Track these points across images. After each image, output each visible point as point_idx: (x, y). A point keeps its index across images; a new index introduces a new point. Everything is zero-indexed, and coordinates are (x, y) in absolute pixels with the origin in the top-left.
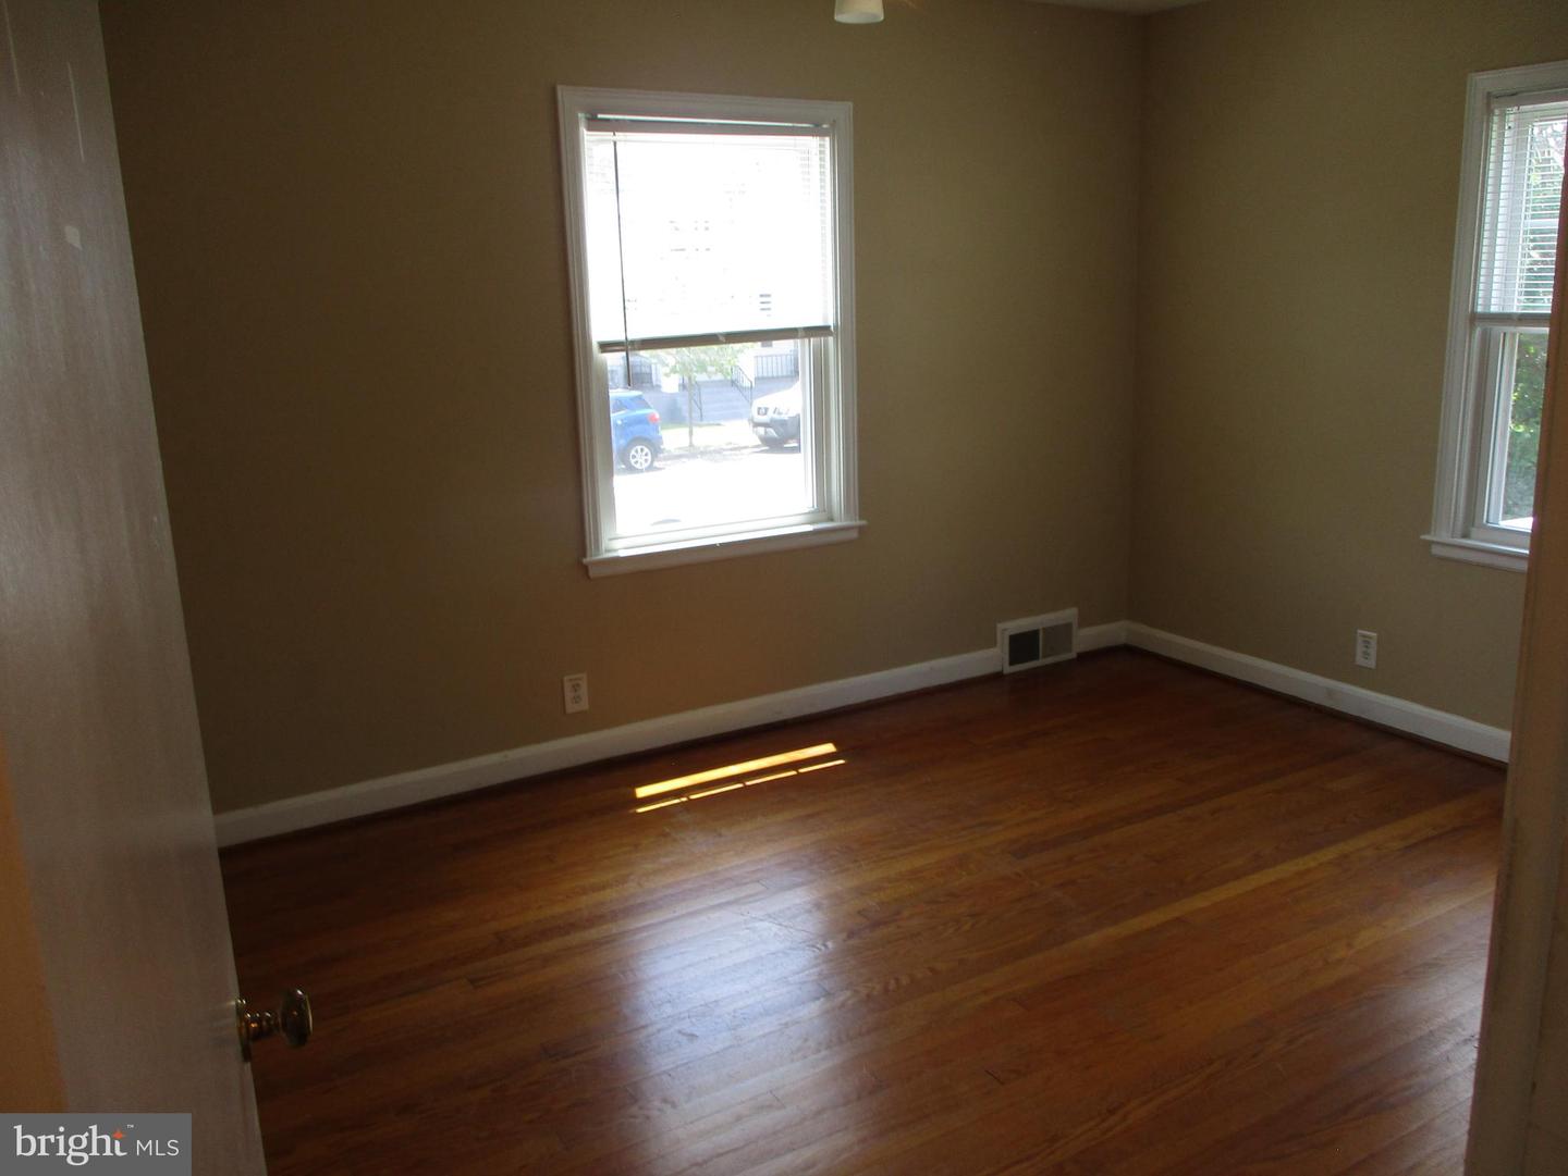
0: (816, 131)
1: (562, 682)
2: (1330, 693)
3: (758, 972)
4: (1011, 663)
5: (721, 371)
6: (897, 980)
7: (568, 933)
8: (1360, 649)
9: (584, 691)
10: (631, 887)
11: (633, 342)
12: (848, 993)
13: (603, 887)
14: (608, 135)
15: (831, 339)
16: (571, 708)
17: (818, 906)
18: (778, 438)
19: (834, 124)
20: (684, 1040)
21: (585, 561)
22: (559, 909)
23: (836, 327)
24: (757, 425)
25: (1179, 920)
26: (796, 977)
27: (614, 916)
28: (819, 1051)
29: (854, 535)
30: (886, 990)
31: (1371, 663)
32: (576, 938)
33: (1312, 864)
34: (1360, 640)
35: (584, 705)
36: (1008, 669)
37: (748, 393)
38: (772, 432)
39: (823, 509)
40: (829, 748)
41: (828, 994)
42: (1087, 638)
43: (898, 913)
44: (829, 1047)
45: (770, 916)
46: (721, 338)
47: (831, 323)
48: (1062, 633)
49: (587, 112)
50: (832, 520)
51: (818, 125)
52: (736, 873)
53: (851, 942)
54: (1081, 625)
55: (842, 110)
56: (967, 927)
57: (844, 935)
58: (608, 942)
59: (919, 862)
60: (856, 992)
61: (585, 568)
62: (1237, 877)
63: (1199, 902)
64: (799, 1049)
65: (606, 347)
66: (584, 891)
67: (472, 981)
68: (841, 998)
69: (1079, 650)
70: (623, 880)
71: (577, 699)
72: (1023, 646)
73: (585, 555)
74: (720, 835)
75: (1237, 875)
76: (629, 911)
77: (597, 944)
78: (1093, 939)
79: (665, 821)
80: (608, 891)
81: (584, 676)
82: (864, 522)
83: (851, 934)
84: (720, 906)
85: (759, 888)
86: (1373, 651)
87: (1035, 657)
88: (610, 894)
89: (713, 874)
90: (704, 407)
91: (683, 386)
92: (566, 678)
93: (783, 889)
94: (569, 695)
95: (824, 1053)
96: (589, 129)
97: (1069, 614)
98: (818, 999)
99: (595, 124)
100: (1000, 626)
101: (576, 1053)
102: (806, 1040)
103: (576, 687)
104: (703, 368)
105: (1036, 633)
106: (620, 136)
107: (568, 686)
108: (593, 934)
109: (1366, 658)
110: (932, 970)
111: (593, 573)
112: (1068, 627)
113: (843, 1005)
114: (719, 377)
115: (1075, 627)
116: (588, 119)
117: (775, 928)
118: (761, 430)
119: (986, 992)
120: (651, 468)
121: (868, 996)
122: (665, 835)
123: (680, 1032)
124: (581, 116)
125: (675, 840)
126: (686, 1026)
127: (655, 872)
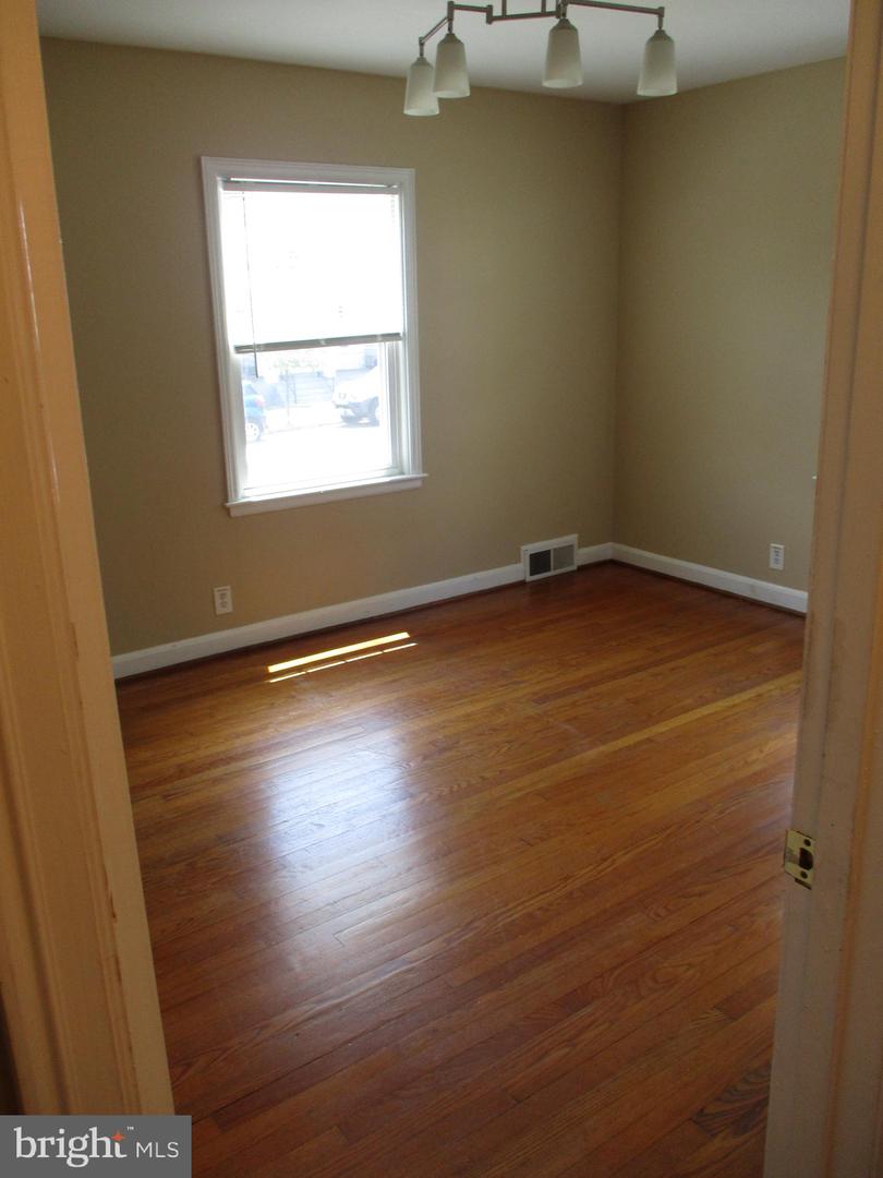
0: (388, 190)
1: (213, 591)
2: (752, 587)
3: (363, 784)
4: (532, 574)
5: (310, 366)
6: (459, 785)
7: (228, 763)
8: (772, 556)
9: (229, 599)
10: (270, 731)
11: (259, 346)
12: (427, 794)
13: (251, 732)
14: (238, 194)
15: (400, 343)
16: (220, 611)
17: (403, 740)
18: (357, 416)
19: (401, 185)
20: (314, 828)
21: (228, 504)
22: (221, 748)
23: (404, 334)
24: (338, 406)
25: (649, 740)
26: (390, 786)
27: (260, 751)
28: (407, 831)
29: (418, 484)
30: (451, 792)
31: (780, 567)
32: (234, 767)
33: (737, 701)
34: (772, 550)
35: (229, 609)
36: (529, 578)
37: (330, 382)
38: (350, 412)
39: (397, 465)
40: (405, 635)
41: (412, 796)
42: (585, 555)
43: (457, 743)
44: (414, 829)
45: (369, 748)
46: (323, 343)
47: (400, 331)
48: (567, 551)
49: (222, 175)
50: (402, 473)
51: (389, 186)
52: (344, 720)
53: (426, 762)
54: (581, 546)
55: (406, 175)
56: (504, 750)
57: (420, 758)
58: (258, 768)
59: (469, 709)
60: (431, 793)
61: (228, 510)
62: (688, 711)
63: (662, 728)
64: (394, 831)
65: (239, 349)
66: (238, 737)
67: (165, 797)
68: (421, 799)
69: (580, 563)
70: (265, 727)
71: (224, 605)
72: (539, 561)
73: (227, 501)
74: (331, 696)
75: (686, 710)
76: (269, 748)
77: (250, 769)
78: (592, 753)
79: (291, 689)
80: (254, 736)
81: (228, 587)
82: (426, 475)
83: (425, 757)
84: (334, 742)
85: (360, 729)
86: (781, 558)
87: (547, 569)
88: (257, 737)
89: (327, 721)
90: (298, 393)
91: (282, 377)
92: (216, 589)
93: (376, 730)
94: (218, 602)
95: (411, 833)
96: (225, 189)
97: (572, 539)
98: (404, 799)
99: (230, 185)
100: (524, 548)
101: (243, 840)
102: (398, 825)
103: (223, 596)
104: (297, 364)
105: (548, 552)
106: (248, 194)
107: (217, 595)
108: (245, 764)
109: (776, 563)
110: (483, 778)
111: (233, 514)
112: (571, 547)
113: (422, 802)
114: (309, 370)
115: (576, 547)
116: (225, 182)
117: (373, 756)
118: (342, 411)
119: (519, 790)
120: (258, 439)
121: (439, 796)
122: (293, 697)
123: (312, 823)
124: (219, 179)
125: (299, 700)
126: (316, 819)
127: (288, 721)
